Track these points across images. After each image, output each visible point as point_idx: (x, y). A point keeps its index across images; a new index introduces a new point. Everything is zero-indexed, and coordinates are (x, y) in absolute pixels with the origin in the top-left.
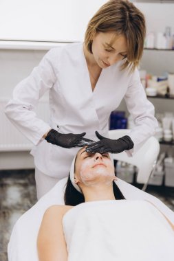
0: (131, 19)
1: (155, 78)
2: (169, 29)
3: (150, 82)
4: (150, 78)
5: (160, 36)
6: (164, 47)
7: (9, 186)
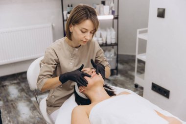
7: (8, 86)
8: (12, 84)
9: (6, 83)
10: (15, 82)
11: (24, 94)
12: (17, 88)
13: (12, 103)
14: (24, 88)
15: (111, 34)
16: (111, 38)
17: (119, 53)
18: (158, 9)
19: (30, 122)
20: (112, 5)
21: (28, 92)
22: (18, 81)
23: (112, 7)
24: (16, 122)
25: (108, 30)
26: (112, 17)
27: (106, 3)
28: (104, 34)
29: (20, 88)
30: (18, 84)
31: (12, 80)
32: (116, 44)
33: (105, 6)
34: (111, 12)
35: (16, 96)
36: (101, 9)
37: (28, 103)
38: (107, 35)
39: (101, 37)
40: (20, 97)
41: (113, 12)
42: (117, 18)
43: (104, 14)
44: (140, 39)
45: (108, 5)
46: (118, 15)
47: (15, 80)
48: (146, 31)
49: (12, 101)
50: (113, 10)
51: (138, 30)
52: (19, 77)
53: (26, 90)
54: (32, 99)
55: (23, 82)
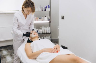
0: (31, 4)
1: (39, 18)
2: (41, 6)
3: (38, 19)
4: (37, 18)
5: (39, 8)
6: (40, 10)
7: (3, 51)
9: (2, 49)
10: (6, 49)
11: (9, 53)
16: (49, 31)
17: (52, 38)
19: (11, 62)
20: (49, 17)
22: (7, 49)
24: (5, 62)
25: (47, 27)
26: (48, 22)
27: (46, 16)
28: (45, 29)
30: (7, 50)
31: (5, 48)
34: (48, 19)
35: (6, 54)
36: (44, 18)
37: (11, 56)
38: (47, 29)
39: (44, 30)
41: (49, 20)
42: (50, 22)
43: (45, 21)
46: (51, 21)
47: (6, 48)
49: (4, 55)
52: (8, 48)
53: (10, 52)
54: (13, 55)
55: (9, 49)
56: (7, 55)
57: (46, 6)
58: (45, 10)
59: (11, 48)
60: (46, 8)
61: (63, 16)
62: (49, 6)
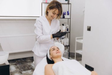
8: (12, 64)
10: (14, 63)
11: (18, 70)
12: (15, 67)
13: (12, 73)
14: (19, 67)
15: (66, 41)
16: (66, 43)
18: (88, 26)
20: (67, 26)
21: (21, 69)
22: (16, 63)
23: (67, 27)
27: (64, 25)
29: (17, 66)
30: (16, 65)
31: (13, 63)
32: (69, 46)
33: (63, 26)
34: (66, 29)
35: (14, 70)
39: (61, 42)
40: (16, 71)
44: (77, 42)
45: (65, 25)
46: (70, 31)
48: (82, 39)
49: (12, 72)
50: (68, 28)
51: (76, 38)
52: (16, 62)
53: (19, 68)
54: (22, 72)
55: (18, 64)
56: (16, 72)
57: (65, 12)
58: (64, 17)
59: (20, 62)
60: (65, 15)
61: (90, 27)
62: (68, 12)
